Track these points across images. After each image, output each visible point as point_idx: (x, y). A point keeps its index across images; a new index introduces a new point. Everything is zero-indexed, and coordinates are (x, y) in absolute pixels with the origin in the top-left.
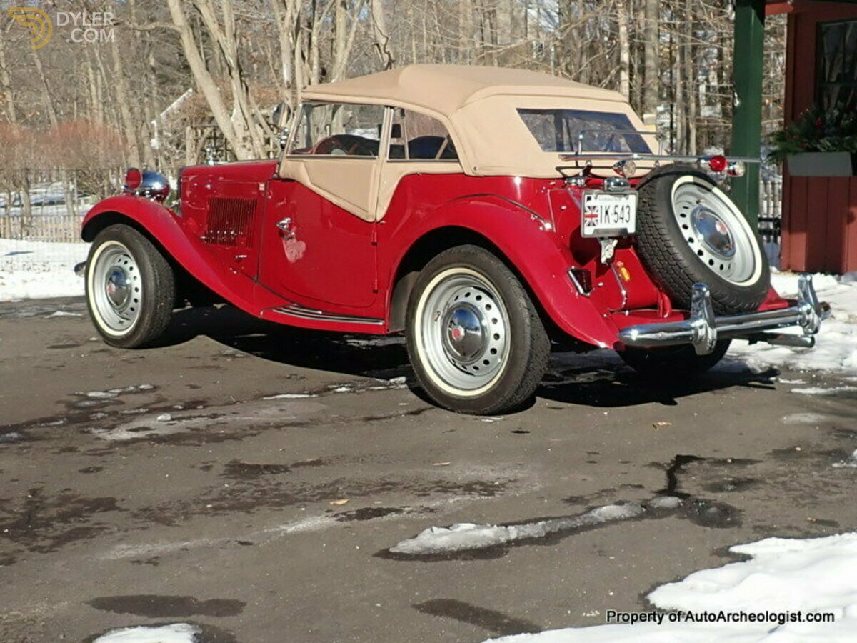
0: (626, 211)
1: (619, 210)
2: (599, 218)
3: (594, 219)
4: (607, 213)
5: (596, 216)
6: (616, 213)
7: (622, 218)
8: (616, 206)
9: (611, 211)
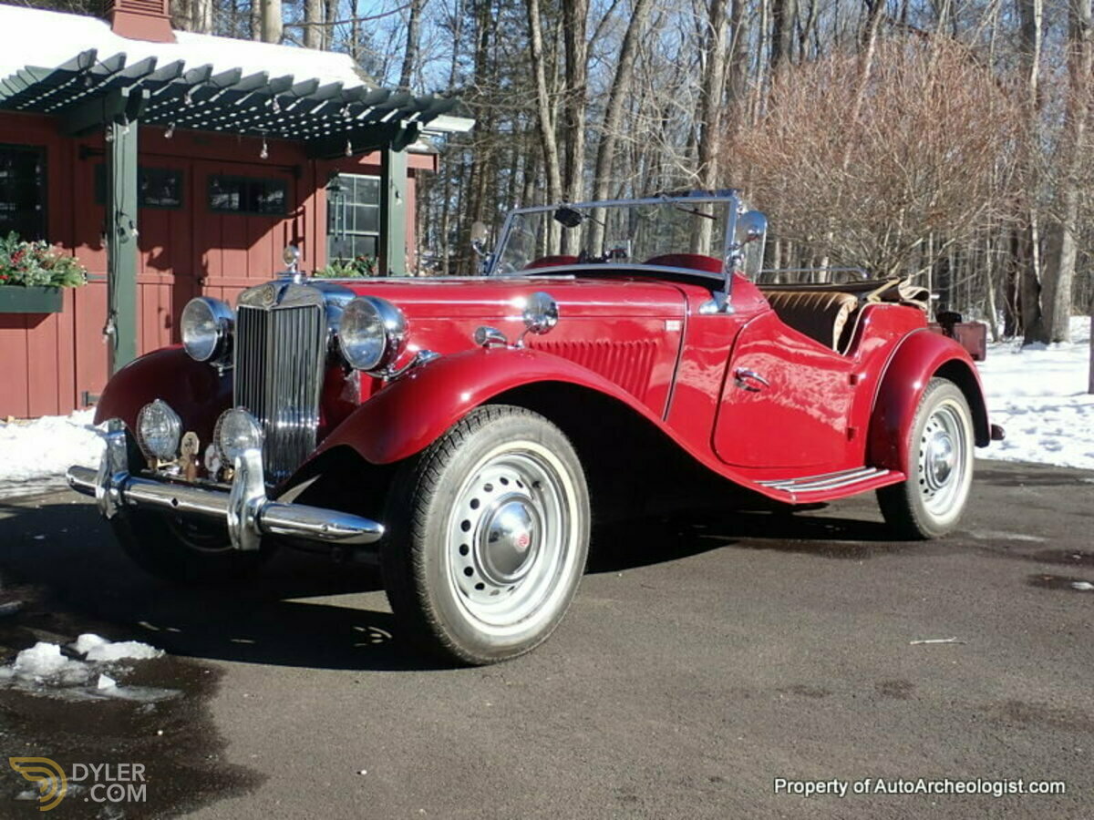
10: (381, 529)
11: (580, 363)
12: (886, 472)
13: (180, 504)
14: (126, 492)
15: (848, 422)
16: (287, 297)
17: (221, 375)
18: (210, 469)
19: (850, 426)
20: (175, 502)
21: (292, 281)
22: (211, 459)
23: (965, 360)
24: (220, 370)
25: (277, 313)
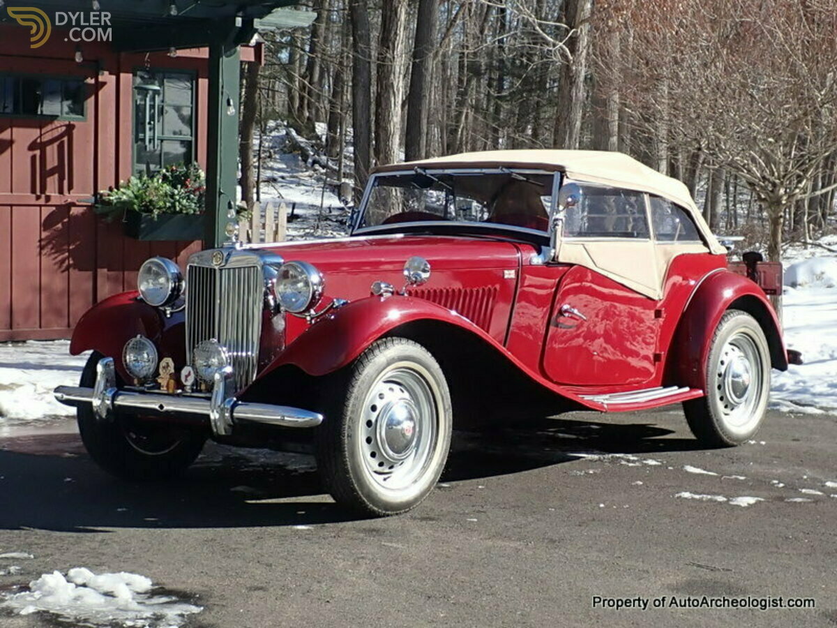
10: (320, 417)
11: (440, 303)
12: (687, 389)
13: (166, 408)
14: (115, 402)
15: (656, 350)
16: (232, 259)
17: (168, 316)
18: (185, 383)
19: (658, 352)
20: (161, 407)
21: (234, 248)
22: (187, 376)
23: (759, 296)
24: (168, 312)
25: (223, 271)
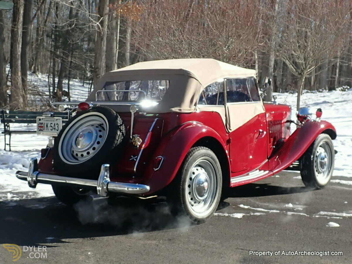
0: (56, 126)
1: (53, 125)
2: (44, 128)
3: (42, 128)
4: (47, 126)
5: (43, 127)
6: (51, 126)
7: (55, 129)
8: (51, 124)
9: (49, 125)
